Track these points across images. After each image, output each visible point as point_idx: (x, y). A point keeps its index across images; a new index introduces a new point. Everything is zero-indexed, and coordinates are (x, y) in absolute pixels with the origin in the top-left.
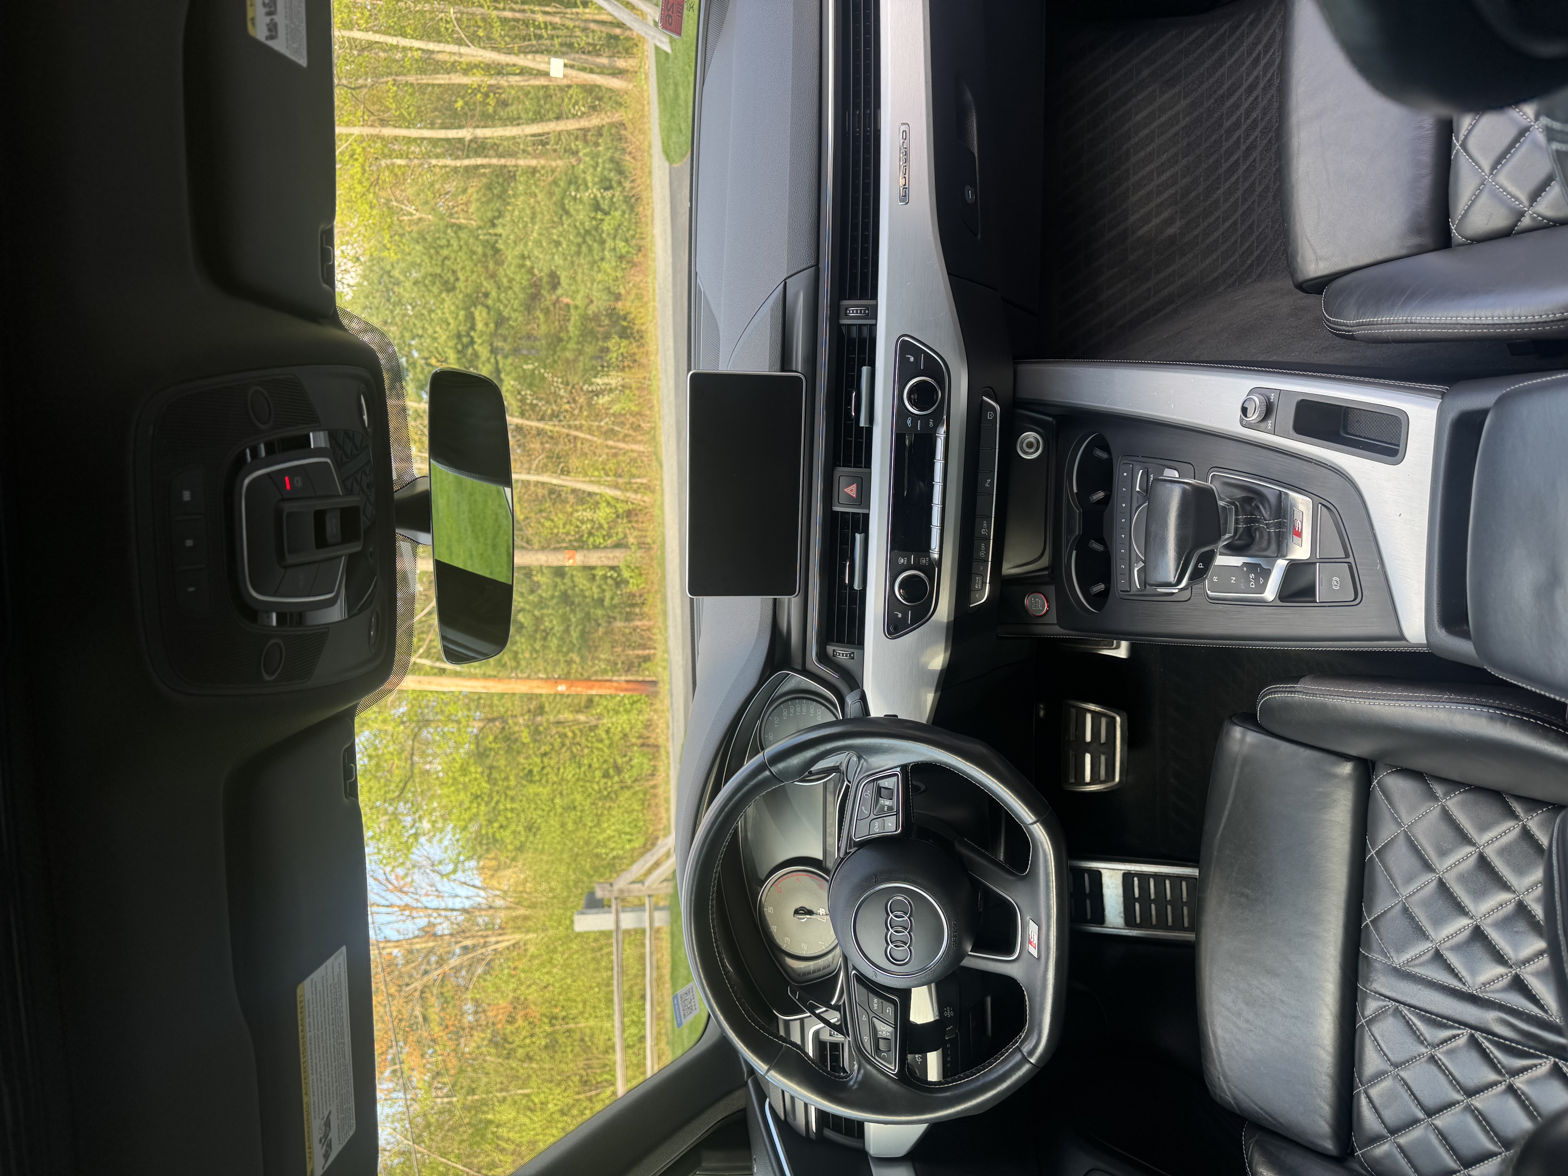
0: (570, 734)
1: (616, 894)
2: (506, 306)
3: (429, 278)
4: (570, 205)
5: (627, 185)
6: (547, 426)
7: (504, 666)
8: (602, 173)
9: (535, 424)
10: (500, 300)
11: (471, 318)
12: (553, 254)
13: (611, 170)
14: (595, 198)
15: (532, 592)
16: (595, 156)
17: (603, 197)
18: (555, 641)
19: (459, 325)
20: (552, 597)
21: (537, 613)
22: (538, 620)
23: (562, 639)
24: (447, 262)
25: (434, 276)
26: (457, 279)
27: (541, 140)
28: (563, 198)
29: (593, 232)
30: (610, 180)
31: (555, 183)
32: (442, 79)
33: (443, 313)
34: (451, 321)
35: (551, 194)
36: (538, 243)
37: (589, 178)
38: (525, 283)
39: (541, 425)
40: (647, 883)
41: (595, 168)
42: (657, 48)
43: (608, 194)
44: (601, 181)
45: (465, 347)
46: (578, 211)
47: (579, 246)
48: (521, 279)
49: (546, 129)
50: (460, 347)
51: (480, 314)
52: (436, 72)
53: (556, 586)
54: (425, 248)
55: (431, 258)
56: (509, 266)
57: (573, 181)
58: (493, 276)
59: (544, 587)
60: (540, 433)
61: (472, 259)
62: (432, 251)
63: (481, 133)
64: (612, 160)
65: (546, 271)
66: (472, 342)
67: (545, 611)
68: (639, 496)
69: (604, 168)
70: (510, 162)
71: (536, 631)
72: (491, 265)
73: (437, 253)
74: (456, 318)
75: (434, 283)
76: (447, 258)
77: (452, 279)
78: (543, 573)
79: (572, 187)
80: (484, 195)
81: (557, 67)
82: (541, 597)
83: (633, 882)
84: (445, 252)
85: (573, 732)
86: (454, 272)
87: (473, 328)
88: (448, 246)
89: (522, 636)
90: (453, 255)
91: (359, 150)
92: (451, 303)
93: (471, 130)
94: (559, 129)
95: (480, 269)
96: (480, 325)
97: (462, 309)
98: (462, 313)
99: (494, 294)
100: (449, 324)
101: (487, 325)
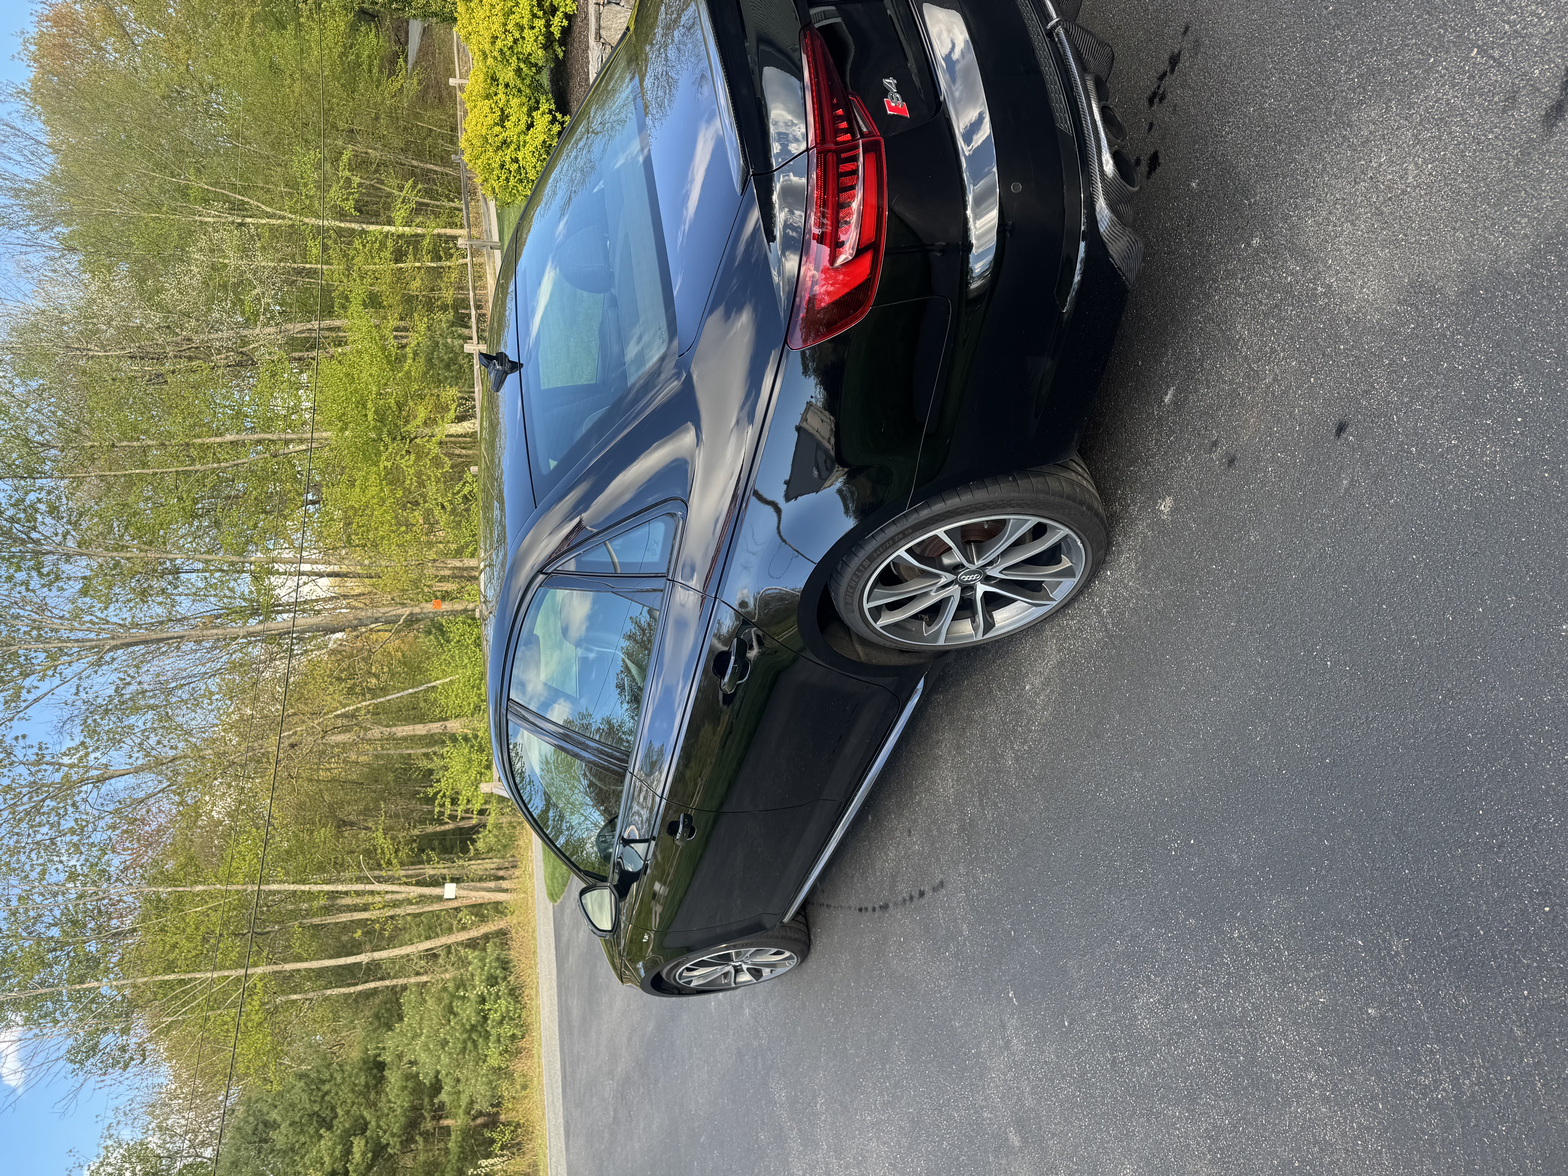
2: (385, 1132)
3: (307, 1117)
4: (457, 1006)
5: (512, 978)
8: (489, 972)
10: (378, 1128)
11: (348, 1152)
12: (440, 1056)
13: (497, 968)
14: (482, 994)
16: (482, 960)
17: (490, 993)
19: (334, 1163)
24: (327, 1098)
25: (312, 1114)
26: (336, 1117)
27: (432, 956)
28: (451, 1001)
29: (479, 1028)
30: (496, 977)
31: (445, 990)
32: (342, 917)
34: (327, 1159)
35: (440, 1000)
36: (425, 1047)
37: (477, 979)
38: (406, 1104)
41: (482, 969)
43: (494, 989)
44: (488, 979)
46: (465, 1009)
47: (465, 1042)
49: (438, 944)
51: (358, 1145)
55: (311, 1095)
56: (392, 1090)
57: (462, 984)
58: (373, 1105)
61: (353, 1092)
62: (313, 1087)
63: (377, 955)
64: (498, 959)
65: (431, 1074)
69: (491, 967)
70: (402, 980)
72: (373, 1094)
73: (318, 1088)
74: (331, 1156)
75: (311, 1122)
76: (326, 1093)
77: (330, 1115)
79: (461, 990)
80: (371, 1023)
81: (450, 890)
84: (326, 1087)
86: (333, 1108)
87: (347, 1162)
90: (334, 1089)
91: (259, 988)
92: (328, 1140)
93: (369, 954)
94: (449, 942)
95: (361, 1100)
96: (357, 1156)
97: (340, 1144)
98: (339, 1147)
99: (373, 1123)
100: (322, 1164)
101: (364, 1154)
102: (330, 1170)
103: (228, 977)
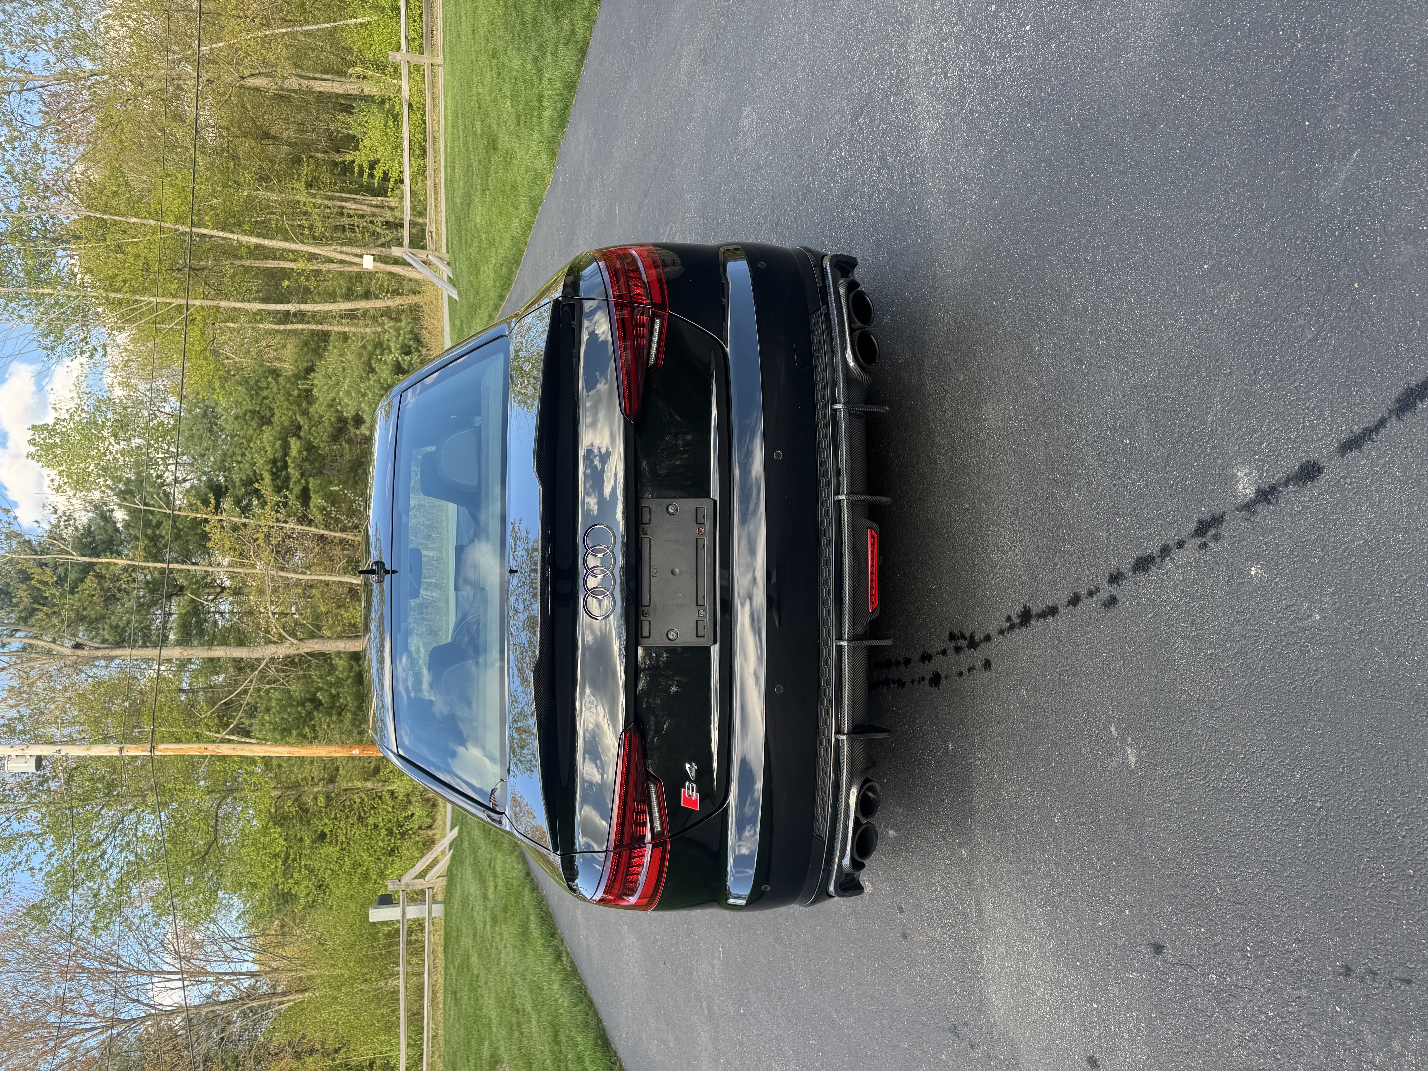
0: (358, 800)
1: (403, 887)
2: (315, 438)
3: (249, 414)
4: (375, 365)
5: (424, 351)
6: (349, 536)
7: (305, 736)
8: (403, 341)
9: (339, 534)
10: (310, 433)
11: (286, 448)
12: (360, 403)
13: (410, 340)
14: (397, 360)
15: (330, 673)
16: (398, 330)
17: (404, 360)
18: (349, 715)
19: (276, 452)
20: (348, 677)
21: (333, 691)
22: (335, 698)
23: (354, 713)
24: (265, 401)
25: (253, 412)
26: (274, 417)
27: (353, 314)
28: (370, 359)
30: (410, 347)
31: (364, 347)
32: (271, 264)
33: (262, 442)
34: (269, 449)
35: (360, 355)
36: (348, 393)
37: (392, 345)
38: (333, 419)
39: (343, 535)
40: (427, 878)
41: (397, 338)
42: (449, 297)
43: (407, 358)
44: (402, 347)
45: (280, 470)
46: (382, 371)
48: (329, 417)
49: (358, 307)
50: (274, 470)
51: (295, 445)
52: (267, 258)
53: (351, 668)
54: (247, 389)
55: (252, 396)
56: (320, 405)
57: (380, 345)
58: (305, 413)
59: (341, 669)
60: (342, 541)
61: (288, 400)
62: (253, 392)
63: (303, 307)
64: (411, 332)
65: (353, 412)
66: (286, 466)
67: (341, 690)
68: (429, 593)
69: (405, 337)
70: (326, 327)
71: (332, 708)
72: (304, 405)
73: (257, 394)
74: (273, 447)
75: (253, 419)
76: (265, 398)
77: (268, 414)
78: (341, 658)
79: (378, 351)
80: (301, 349)
81: (368, 261)
82: (338, 678)
83: (416, 878)
84: (265, 393)
85: (361, 798)
86: (271, 410)
87: (286, 454)
88: (267, 388)
89: (319, 713)
90: (271, 396)
91: (199, 318)
92: (268, 434)
93: (297, 305)
94: (368, 306)
95: (295, 407)
96: (294, 452)
97: (279, 439)
98: (279, 442)
99: (306, 427)
100: (266, 452)
101: (300, 452)
102: (272, 457)
103: (170, 304)
